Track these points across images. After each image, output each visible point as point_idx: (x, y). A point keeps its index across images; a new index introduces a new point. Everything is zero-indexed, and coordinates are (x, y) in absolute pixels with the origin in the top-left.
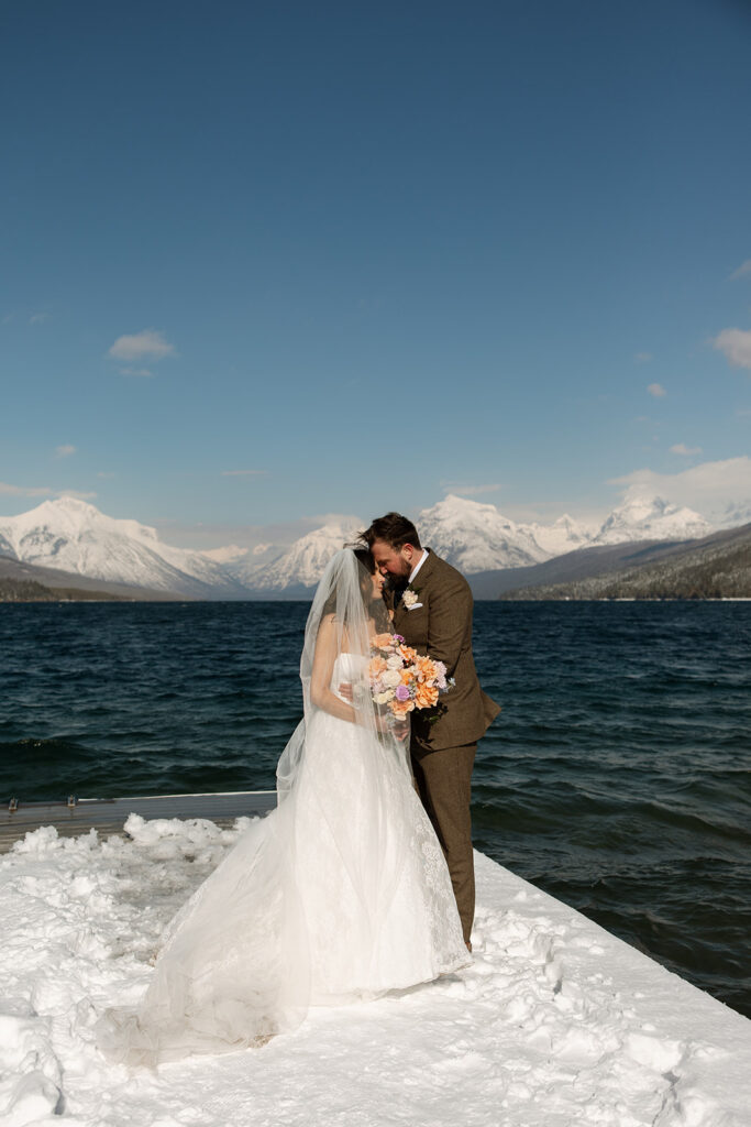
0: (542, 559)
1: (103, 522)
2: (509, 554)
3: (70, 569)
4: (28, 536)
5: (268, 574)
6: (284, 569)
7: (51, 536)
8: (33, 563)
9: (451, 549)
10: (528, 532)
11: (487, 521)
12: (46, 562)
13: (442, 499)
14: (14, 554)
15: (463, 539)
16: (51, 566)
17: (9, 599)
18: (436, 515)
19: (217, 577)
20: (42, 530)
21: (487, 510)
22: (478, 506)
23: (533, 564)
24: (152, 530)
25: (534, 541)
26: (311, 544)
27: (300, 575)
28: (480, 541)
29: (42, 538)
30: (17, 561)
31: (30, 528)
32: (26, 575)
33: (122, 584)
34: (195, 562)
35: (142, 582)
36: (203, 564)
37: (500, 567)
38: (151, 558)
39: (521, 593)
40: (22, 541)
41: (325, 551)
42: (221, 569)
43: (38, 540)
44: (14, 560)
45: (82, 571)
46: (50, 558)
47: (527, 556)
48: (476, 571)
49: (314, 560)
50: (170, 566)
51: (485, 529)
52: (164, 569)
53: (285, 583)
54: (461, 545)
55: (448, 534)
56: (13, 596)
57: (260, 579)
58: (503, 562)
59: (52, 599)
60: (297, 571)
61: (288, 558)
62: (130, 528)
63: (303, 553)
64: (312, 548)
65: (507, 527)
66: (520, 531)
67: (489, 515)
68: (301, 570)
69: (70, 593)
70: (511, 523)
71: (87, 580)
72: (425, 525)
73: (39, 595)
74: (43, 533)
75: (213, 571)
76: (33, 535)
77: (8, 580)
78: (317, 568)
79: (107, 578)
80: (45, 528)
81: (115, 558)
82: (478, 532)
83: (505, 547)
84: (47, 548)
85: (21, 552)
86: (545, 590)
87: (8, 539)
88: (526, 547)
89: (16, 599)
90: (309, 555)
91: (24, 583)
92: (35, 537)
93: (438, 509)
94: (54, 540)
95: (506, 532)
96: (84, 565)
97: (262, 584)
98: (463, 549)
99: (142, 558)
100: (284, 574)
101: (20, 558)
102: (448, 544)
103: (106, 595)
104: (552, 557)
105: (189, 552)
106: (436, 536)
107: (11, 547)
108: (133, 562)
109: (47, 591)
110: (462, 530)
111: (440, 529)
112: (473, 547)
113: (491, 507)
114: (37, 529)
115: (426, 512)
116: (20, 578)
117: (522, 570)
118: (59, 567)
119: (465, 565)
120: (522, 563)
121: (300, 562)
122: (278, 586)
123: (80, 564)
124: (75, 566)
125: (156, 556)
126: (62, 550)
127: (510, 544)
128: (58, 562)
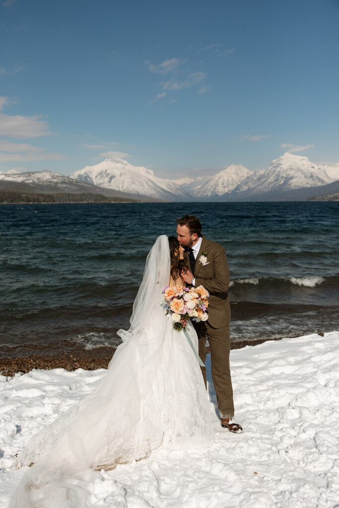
0: (329, 182)
1: (130, 167)
2: (313, 180)
3: (117, 189)
4: (99, 174)
5: (202, 190)
6: (209, 188)
7: (108, 174)
8: (101, 186)
9: (286, 178)
10: (323, 170)
11: (303, 165)
12: (106, 186)
13: (283, 155)
14: (93, 182)
15: (292, 173)
16: (109, 187)
17: (90, 202)
18: (279, 162)
19: (180, 192)
20: (104, 172)
21: (303, 160)
22: (299, 157)
23: (325, 184)
24: (151, 171)
25: (326, 173)
26: (221, 176)
27: (217, 190)
28: (300, 174)
29: (104, 176)
30: (94, 186)
31: (99, 171)
32: (98, 192)
33: (138, 195)
34: (170, 185)
35: (147, 194)
36: (173, 186)
37: (309, 186)
38: (150, 183)
39: (317, 198)
40: (96, 177)
41: (228, 180)
42: (181, 188)
43: (103, 176)
44: (93, 185)
45: (121, 190)
46: (108, 184)
47: (322, 181)
48: (298, 188)
49: (223, 184)
50: (158, 186)
51: (302, 168)
52: (156, 188)
53: (210, 194)
54: (291, 176)
55: (285, 171)
56: (91, 200)
57: (199, 192)
58: (311, 183)
59: (108, 202)
60: (215, 189)
61: (212, 183)
62: (142, 170)
63: (218, 180)
64: (222, 178)
65: (313, 167)
66: (319, 169)
67: (304, 162)
68: (217, 188)
69: (115, 199)
70: (315, 165)
71: (123, 193)
72: (274, 167)
73: (102, 200)
74: (105, 173)
75: (177, 189)
76: (101, 174)
77: (90, 194)
78: (224, 187)
79: (132, 193)
80: (106, 171)
81: (135, 184)
82: (299, 170)
83: (312, 177)
84: (107, 180)
85: (96, 182)
86: (329, 196)
87: (90, 176)
88: (322, 176)
89: (93, 202)
90: (221, 181)
91: (96, 195)
92: (101, 175)
93: (280, 159)
94: (110, 176)
95: (312, 169)
96: (122, 187)
97: (199, 195)
98: (292, 178)
99: (147, 184)
100: (209, 190)
101: (95, 184)
102: (285, 175)
103: (130, 200)
104: (334, 181)
105: (167, 181)
106: (279, 172)
107: (91, 179)
108: (143, 185)
109: (106, 198)
110: (292, 169)
111: (281, 169)
112: (296, 177)
113: (306, 158)
114: (102, 171)
115: (274, 161)
116: (94, 193)
117: (319, 187)
118: (111, 188)
119: (292, 185)
120: (320, 184)
121: (217, 185)
122: (207, 195)
123: (120, 187)
124: (119, 187)
125: (153, 182)
126: (113, 180)
127: (314, 175)
128: (111, 185)
